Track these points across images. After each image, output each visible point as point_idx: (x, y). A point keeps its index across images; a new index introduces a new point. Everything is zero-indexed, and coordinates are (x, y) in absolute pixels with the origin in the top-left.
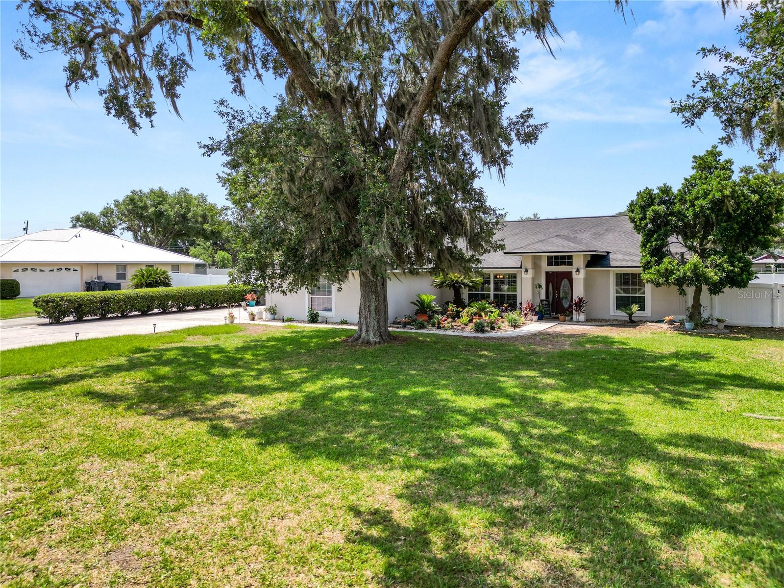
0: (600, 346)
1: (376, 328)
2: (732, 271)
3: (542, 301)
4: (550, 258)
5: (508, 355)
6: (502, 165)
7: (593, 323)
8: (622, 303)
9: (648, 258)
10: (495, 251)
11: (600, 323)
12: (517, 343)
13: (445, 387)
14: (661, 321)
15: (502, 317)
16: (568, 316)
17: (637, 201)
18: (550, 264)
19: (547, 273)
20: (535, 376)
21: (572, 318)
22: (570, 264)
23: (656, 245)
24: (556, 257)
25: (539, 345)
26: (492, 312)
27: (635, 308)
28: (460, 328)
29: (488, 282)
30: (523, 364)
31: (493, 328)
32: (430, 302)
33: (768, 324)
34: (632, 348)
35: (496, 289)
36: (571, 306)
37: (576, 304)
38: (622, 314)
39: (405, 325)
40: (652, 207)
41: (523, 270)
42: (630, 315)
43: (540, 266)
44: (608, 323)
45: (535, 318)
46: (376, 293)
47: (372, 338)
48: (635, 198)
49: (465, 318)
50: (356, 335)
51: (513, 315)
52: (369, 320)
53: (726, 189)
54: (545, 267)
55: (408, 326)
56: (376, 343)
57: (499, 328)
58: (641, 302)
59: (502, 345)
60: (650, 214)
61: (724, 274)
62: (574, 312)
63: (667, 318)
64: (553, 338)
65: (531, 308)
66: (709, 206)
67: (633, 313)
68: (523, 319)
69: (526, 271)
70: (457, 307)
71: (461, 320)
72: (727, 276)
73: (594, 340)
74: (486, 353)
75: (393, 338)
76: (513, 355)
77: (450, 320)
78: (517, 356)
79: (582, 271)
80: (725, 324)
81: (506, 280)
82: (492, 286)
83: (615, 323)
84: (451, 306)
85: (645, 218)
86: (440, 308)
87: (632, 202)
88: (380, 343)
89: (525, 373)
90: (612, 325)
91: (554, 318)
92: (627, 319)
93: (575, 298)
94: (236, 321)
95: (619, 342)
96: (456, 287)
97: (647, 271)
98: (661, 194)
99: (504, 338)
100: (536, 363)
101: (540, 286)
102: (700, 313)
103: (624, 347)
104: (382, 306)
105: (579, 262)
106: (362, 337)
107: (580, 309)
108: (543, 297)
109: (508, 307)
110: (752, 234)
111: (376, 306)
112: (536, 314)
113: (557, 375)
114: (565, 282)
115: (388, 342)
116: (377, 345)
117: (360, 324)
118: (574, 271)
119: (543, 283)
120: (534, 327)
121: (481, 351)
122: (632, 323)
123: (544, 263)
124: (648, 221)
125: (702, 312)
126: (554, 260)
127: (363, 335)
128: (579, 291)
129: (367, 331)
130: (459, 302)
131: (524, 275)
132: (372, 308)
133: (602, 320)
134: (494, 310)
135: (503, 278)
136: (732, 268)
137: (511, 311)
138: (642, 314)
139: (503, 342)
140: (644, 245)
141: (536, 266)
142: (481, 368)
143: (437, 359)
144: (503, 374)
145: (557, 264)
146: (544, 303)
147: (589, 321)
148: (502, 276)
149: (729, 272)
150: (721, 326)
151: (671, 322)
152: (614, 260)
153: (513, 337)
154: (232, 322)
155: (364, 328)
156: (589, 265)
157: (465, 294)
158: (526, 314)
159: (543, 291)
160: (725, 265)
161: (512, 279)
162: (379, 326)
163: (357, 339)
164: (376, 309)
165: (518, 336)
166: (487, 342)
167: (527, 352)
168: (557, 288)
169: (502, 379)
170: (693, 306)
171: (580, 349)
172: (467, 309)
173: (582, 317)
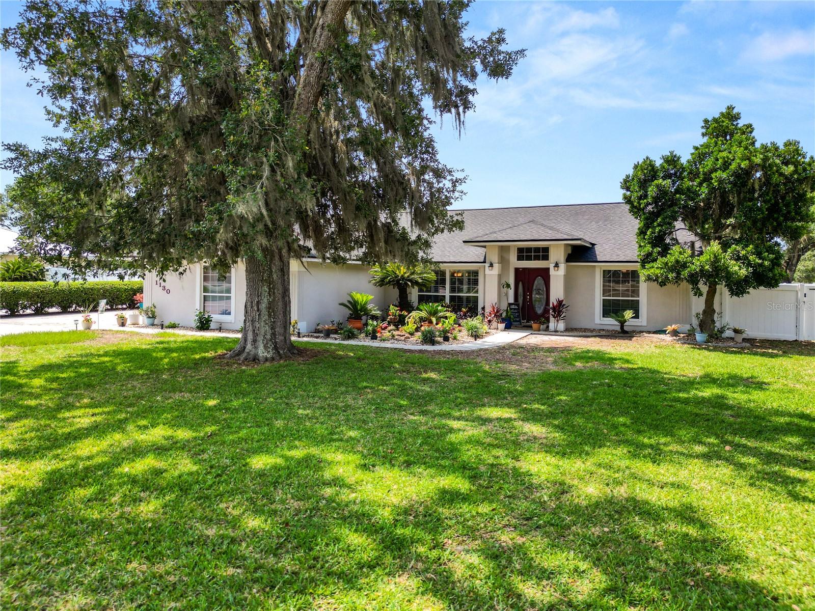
0: (596, 364)
1: (268, 337)
2: (761, 265)
3: (510, 304)
4: (520, 250)
5: (466, 378)
6: (461, 109)
7: (576, 334)
8: (611, 309)
9: (648, 248)
10: (450, 230)
11: (584, 334)
12: (479, 360)
13: (350, 445)
14: (663, 332)
15: (460, 325)
16: (543, 323)
17: (635, 176)
18: (520, 258)
19: (517, 270)
20: (510, 419)
21: (548, 327)
22: (546, 258)
23: (660, 231)
24: (529, 250)
25: (510, 363)
26: (446, 318)
27: (628, 314)
28: (403, 338)
29: (443, 282)
30: (490, 394)
31: (446, 339)
32: (366, 303)
33: (791, 337)
34: (641, 368)
35: (453, 290)
36: (546, 311)
37: (554, 308)
38: (611, 323)
39: (328, 334)
40: (656, 182)
41: (487, 265)
42: (622, 323)
43: (508, 261)
44: (594, 333)
45: (502, 326)
46: (270, 282)
47: (262, 352)
48: (631, 172)
49: (411, 327)
50: (237, 347)
51: (475, 322)
52: (258, 326)
53: (756, 156)
54: (515, 263)
55: (332, 336)
56: (266, 359)
57: (455, 338)
58: (635, 306)
59: (459, 362)
60: (652, 191)
61: (750, 269)
62: (552, 319)
63: (670, 328)
64: (528, 352)
65: (497, 314)
66: (732, 179)
67: (625, 321)
68: (486, 327)
69: (491, 265)
70: (401, 310)
71: (405, 327)
72: (754, 273)
73: (584, 356)
74: (433, 375)
75: (297, 351)
76: (474, 379)
77: (392, 327)
78: (479, 381)
79: (562, 266)
80: (744, 336)
81: (465, 280)
82: (448, 286)
83: (602, 333)
84: (393, 310)
85: (646, 196)
86: (378, 312)
87: (628, 176)
88: (273, 359)
89: (494, 412)
90: (601, 337)
91: (524, 326)
92: (618, 328)
93: (553, 300)
94: (94, 327)
95: (620, 359)
96: (401, 285)
97: (647, 266)
98: (666, 166)
99: (461, 352)
100: (510, 392)
101: (508, 286)
102: (713, 322)
103: (630, 366)
104: (280, 304)
105: (558, 254)
106: (247, 350)
107: (559, 315)
108: (511, 300)
109: (467, 312)
110: (782, 218)
111: (270, 303)
112: (503, 321)
113: (548, 417)
114: (539, 282)
115: (287, 358)
116: (268, 364)
117: (244, 330)
118: (551, 266)
119: (512, 281)
120: (500, 337)
121: (426, 372)
122: (625, 334)
123: (513, 257)
124: (650, 200)
125: (715, 319)
126: (524, 254)
127: (249, 347)
128: (557, 292)
129: (255, 341)
130: (405, 305)
131: (487, 271)
132: (263, 306)
133: (585, 330)
134: (448, 314)
135: (462, 276)
136: (760, 261)
137: (471, 317)
138: (635, 322)
139: (460, 358)
140: (642, 232)
141: (503, 261)
142: (421, 402)
143: (355, 387)
144: (457, 414)
145: (529, 258)
146: (513, 307)
147: (570, 330)
148: (460, 275)
149: (756, 266)
150: (739, 338)
151: (675, 333)
152: (602, 252)
153: (473, 351)
154: (89, 328)
155: (250, 337)
156: (570, 259)
157: (414, 294)
158: (490, 321)
159: (511, 292)
160: (751, 258)
161: (473, 279)
162: (274, 334)
163: (239, 354)
164: (270, 307)
165: (481, 350)
166: (437, 358)
167: (494, 374)
168: (528, 289)
169: (455, 424)
170: (704, 312)
171: (568, 370)
172: (414, 314)
173: (561, 326)
